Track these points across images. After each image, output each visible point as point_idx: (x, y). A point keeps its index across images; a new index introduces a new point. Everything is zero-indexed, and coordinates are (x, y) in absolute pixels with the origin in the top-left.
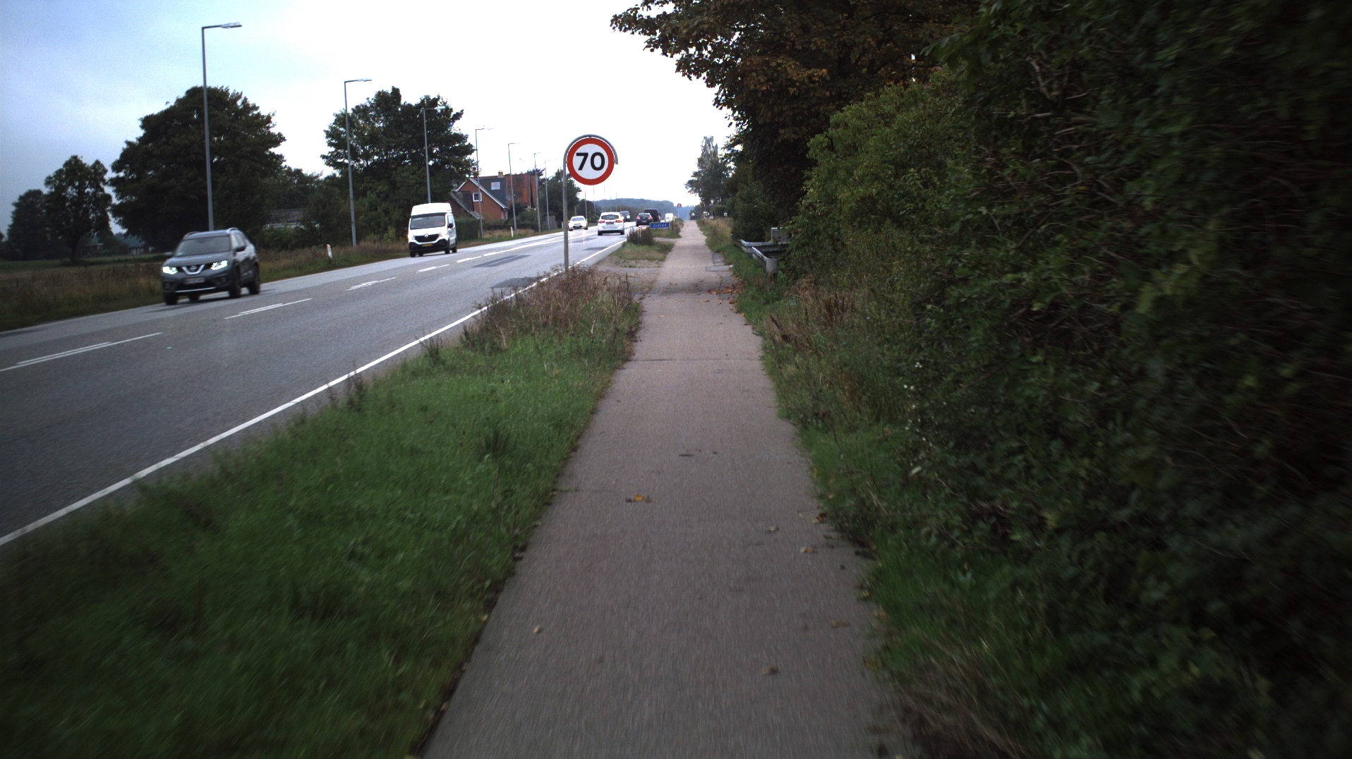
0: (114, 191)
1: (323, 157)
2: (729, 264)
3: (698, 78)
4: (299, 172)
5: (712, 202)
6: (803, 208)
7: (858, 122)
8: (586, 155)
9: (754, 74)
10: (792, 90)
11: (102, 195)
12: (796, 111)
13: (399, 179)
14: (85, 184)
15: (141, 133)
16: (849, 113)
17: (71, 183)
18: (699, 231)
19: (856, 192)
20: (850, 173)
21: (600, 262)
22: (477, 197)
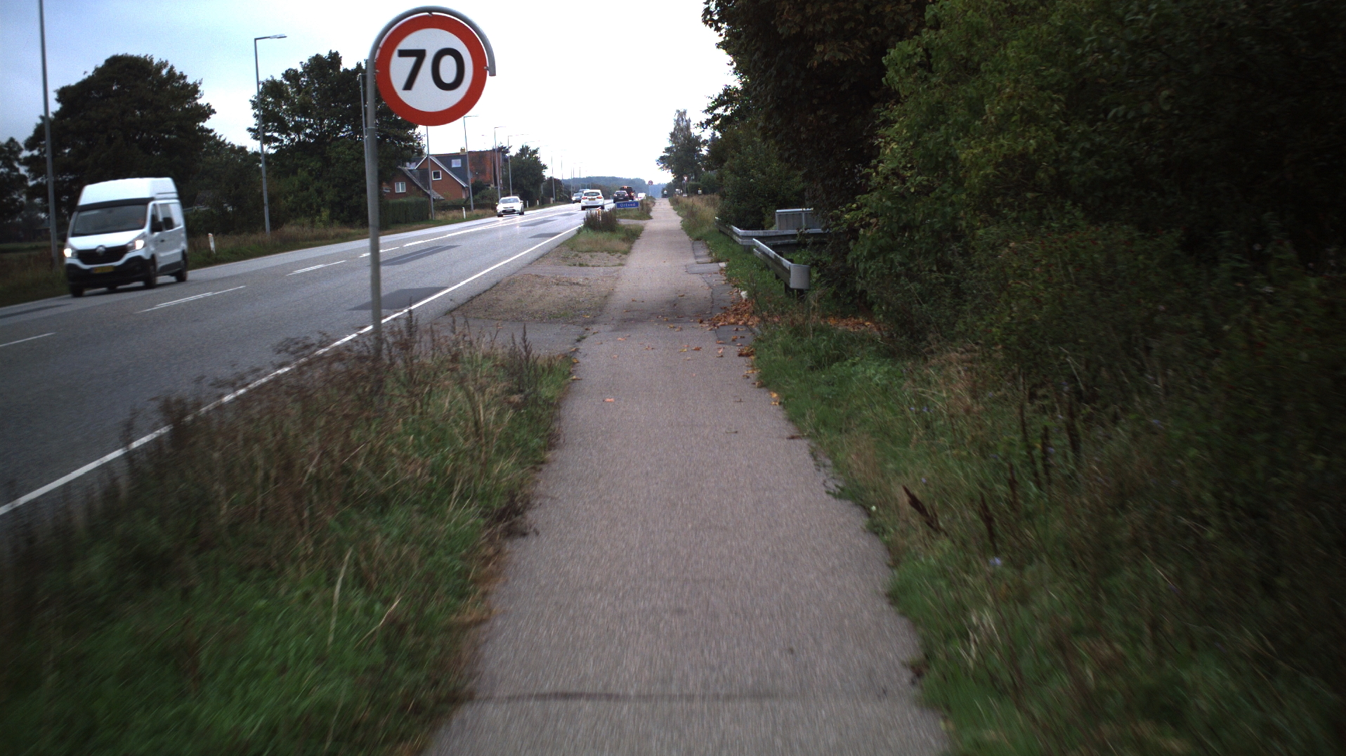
0: (28, 171)
1: (250, 130)
2: (719, 261)
5: (686, 178)
8: (420, 55)
15: (58, 107)
18: (673, 211)
19: (996, 146)
20: (976, 109)
21: (543, 257)
22: (437, 175)
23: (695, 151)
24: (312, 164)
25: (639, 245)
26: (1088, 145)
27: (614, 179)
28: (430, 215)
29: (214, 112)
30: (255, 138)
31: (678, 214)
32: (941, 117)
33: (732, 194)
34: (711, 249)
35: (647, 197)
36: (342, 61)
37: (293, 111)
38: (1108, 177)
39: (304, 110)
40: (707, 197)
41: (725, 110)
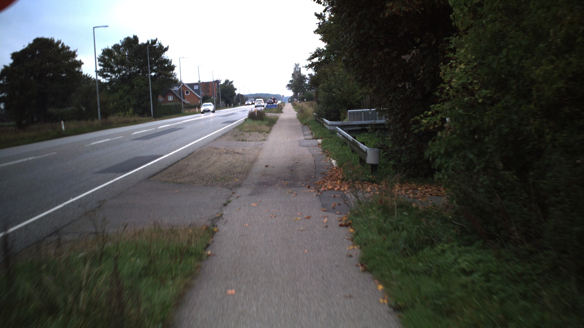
1: (97, 71)
2: (317, 139)
5: (299, 94)
18: (293, 109)
22: (187, 93)
23: (303, 82)
24: (125, 87)
25: (275, 127)
27: (267, 94)
28: (182, 111)
29: (83, 63)
30: (100, 75)
31: (295, 110)
33: (323, 102)
34: (313, 130)
35: (282, 103)
36: (139, 40)
37: (117, 63)
39: (122, 62)
40: (308, 102)
41: (319, 60)
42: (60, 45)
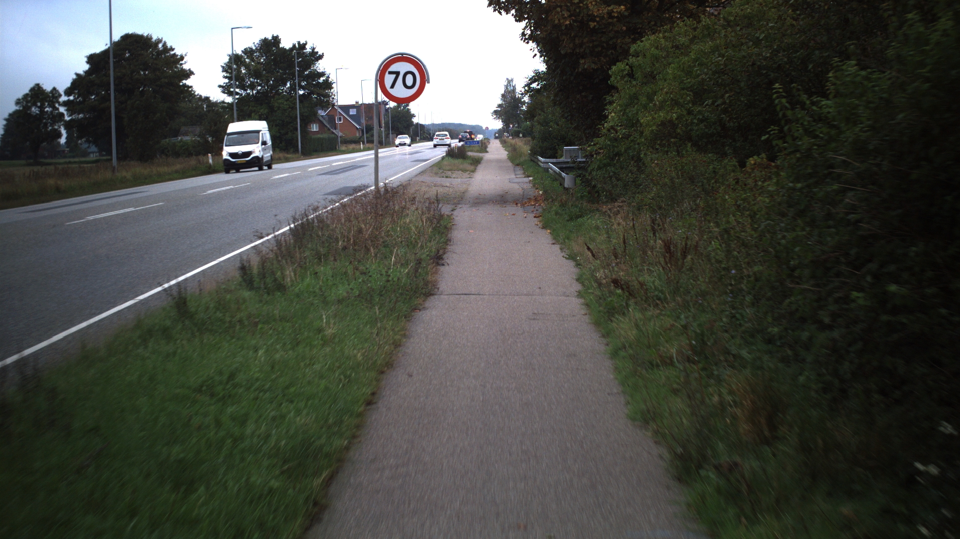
0: (66, 110)
1: (220, 86)
2: (528, 177)
3: (507, 14)
4: (207, 99)
5: (511, 126)
6: (605, 131)
7: (656, 52)
8: (397, 74)
9: (559, 9)
10: (592, 24)
11: (57, 113)
12: (595, 43)
13: (276, 104)
14: (45, 105)
15: (87, 67)
16: (647, 43)
17: (35, 104)
18: (502, 147)
19: (657, 117)
20: (650, 99)
21: (422, 173)
22: (339, 119)
23: (518, 107)
25: (480, 168)
26: (701, 117)
27: (460, 125)
28: (337, 147)
29: (193, 74)
30: (224, 92)
31: (505, 150)
32: (636, 101)
33: (538, 137)
34: (525, 170)
35: (485, 138)
36: (281, 42)
37: (250, 74)
38: (710, 132)
39: (256, 74)
40: (525, 138)
41: (538, 85)
42: (160, 45)
